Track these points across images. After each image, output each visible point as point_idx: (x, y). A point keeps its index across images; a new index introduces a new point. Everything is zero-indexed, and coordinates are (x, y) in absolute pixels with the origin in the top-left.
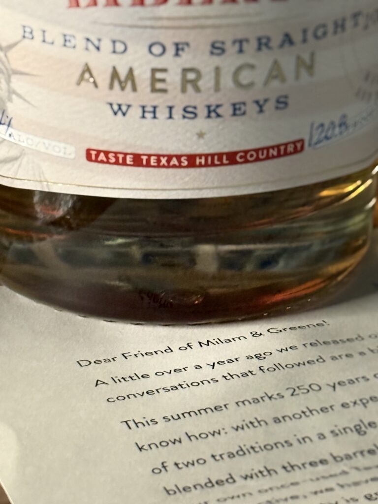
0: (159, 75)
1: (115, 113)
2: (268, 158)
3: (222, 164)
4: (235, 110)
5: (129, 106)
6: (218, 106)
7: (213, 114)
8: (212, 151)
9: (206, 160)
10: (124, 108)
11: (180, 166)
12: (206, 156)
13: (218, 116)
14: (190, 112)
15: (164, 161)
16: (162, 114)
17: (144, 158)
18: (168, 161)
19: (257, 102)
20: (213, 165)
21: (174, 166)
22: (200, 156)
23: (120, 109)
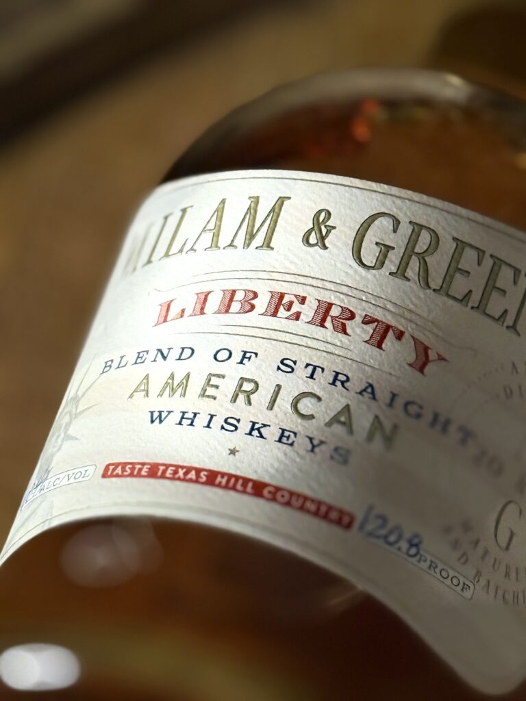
0: (214, 381)
1: (152, 421)
2: (302, 508)
3: (244, 492)
4: (282, 435)
5: (169, 412)
6: (265, 425)
7: (255, 433)
8: (238, 473)
9: (228, 481)
10: (164, 415)
11: (197, 481)
12: (230, 476)
13: (261, 436)
14: (231, 424)
15: (181, 473)
16: (201, 421)
17: (162, 468)
18: (186, 474)
19: (311, 439)
20: (234, 488)
21: (191, 480)
22: (223, 475)
23: (160, 416)
